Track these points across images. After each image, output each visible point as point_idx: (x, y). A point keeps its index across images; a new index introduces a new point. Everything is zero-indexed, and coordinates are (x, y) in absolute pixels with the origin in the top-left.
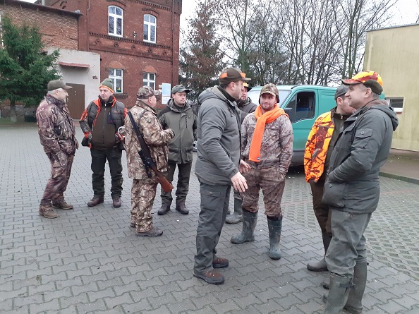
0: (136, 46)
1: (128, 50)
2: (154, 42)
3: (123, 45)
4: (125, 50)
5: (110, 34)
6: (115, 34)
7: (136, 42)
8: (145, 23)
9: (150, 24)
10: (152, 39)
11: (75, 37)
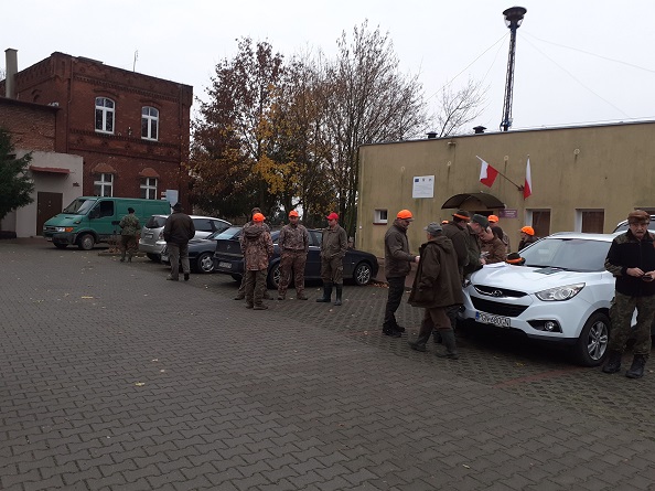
0: (132, 144)
1: (121, 150)
2: (156, 140)
3: (112, 144)
4: (117, 150)
5: (97, 130)
6: (104, 130)
7: (131, 140)
8: (144, 116)
9: (150, 118)
10: (153, 136)
11: (52, 135)
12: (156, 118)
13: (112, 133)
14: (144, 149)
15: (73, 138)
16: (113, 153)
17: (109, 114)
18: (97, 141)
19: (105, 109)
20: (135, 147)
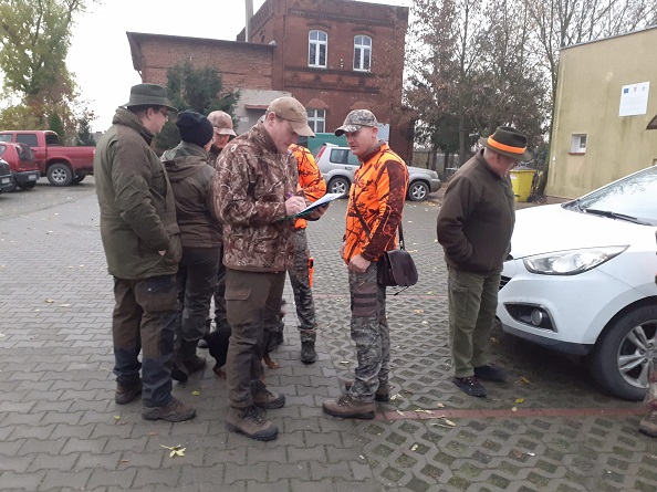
0: (343, 77)
1: (333, 84)
2: (369, 71)
3: (326, 79)
4: (329, 84)
5: (310, 65)
6: (317, 65)
7: (343, 73)
8: (356, 46)
9: (362, 47)
10: (366, 66)
11: (269, 73)
12: (369, 47)
13: (324, 67)
14: (355, 81)
15: (288, 75)
16: (326, 87)
17: (322, 47)
18: (311, 77)
19: (318, 43)
20: (347, 80)
